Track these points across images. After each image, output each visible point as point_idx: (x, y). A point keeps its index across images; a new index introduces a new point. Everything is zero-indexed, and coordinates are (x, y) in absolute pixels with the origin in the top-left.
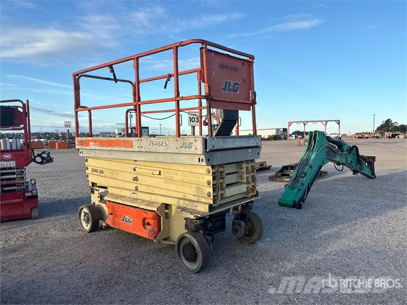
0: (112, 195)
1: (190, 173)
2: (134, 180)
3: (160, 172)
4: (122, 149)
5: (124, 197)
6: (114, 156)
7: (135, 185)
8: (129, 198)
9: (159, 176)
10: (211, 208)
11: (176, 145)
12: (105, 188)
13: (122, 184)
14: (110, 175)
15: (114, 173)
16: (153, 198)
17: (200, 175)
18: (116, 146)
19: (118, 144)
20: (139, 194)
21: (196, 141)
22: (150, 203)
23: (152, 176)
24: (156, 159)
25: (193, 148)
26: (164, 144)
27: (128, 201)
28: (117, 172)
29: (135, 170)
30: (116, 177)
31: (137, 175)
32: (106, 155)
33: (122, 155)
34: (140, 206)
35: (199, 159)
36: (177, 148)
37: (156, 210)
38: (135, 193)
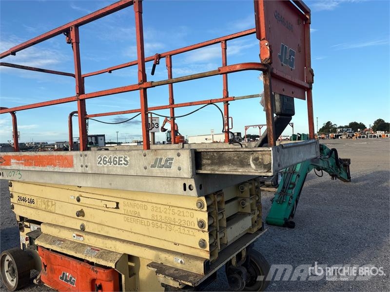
0: (47, 237)
1: (168, 207)
2: (78, 216)
3: (117, 203)
4: (57, 169)
5: (64, 240)
6: (46, 179)
7: (81, 222)
8: (72, 242)
9: (116, 210)
10: (208, 265)
11: (143, 162)
12: (39, 223)
13: (60, 221)
14: (44, 206)
15: (50, 204)
16: (109, 245)
17: (185, 211)
18: (48, 164)
19: (50, 162)
20: (87, 237)
21: (179, 155)
22: (104, 253)
23: (107, 209)
24: (111, 184)
25: (174, 168)
26: (123, 162)
27: (70, 249)
28: (54, 202)
29: (79, 200)
30: (52, 209)
31: (83, 208)
32: (35, 178)
33: (57, 178)
34: (88, 259)
35: (185, 185)
36: (145, 168)
37: (114, 267)
38: (80, 236)
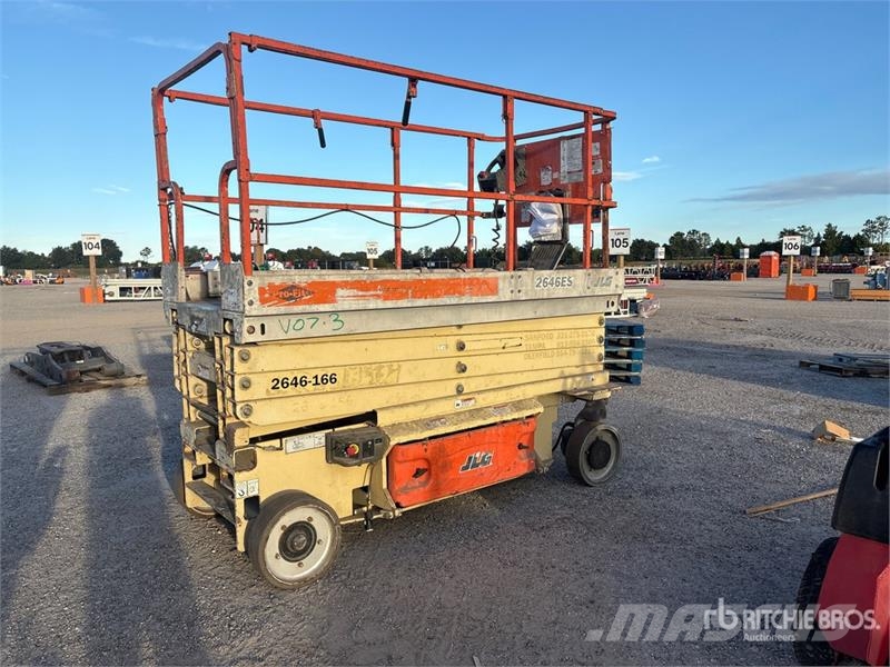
3: (521, 339)
4: (465, 300)
5: (444, 417)
7: (455, 383)
8: (462, 413)
9: (517, 349)
11: (587, 281)
14: (369, 379)
15: (385, 370)
21: (617, 274)
22: (517, 405)
23: (502, 351)
25: (612, 286)
26: (567, 282)
28: (394, 365)
29: (461, 348)
30: (392, 379)
31: (465, 359)
34: (505, 419)
36: (589, 288)
37: (542, 411)
38: (470, 399)
